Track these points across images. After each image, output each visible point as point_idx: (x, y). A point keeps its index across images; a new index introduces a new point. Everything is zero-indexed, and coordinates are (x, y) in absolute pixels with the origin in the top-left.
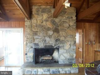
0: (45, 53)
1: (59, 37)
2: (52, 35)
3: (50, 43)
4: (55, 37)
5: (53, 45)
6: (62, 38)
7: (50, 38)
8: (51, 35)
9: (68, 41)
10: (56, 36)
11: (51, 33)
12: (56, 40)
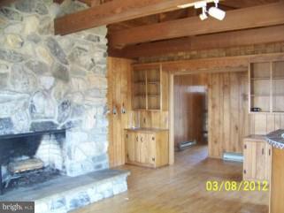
0: (12, 152)
1: (70, 95)
2: (51, 88)
3: (48, 113)
4: (60, 93)
5: (56, 121)
6: (77, 99)
7: (45, 97)
8: (48, 88)
9: (91, 107)
10: (63, 93)
11: (47, 81)
12: (63, 104)
